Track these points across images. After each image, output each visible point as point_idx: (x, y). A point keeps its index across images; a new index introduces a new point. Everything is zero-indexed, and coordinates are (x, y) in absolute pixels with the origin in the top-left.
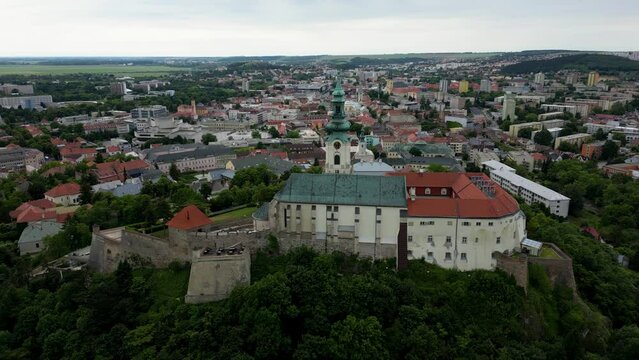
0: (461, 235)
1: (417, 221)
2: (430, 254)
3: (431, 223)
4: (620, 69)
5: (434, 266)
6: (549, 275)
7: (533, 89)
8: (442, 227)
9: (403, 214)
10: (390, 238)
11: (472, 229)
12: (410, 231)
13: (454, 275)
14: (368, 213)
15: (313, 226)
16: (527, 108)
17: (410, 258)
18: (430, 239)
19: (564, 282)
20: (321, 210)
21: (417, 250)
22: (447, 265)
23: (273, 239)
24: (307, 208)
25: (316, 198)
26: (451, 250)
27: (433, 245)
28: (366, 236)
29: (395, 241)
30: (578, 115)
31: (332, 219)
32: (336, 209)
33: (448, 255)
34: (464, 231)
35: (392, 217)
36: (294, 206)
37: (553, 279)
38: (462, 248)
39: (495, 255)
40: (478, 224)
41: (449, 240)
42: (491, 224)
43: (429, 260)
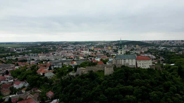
1: (138, 61)
3: (140, 61)
4: (142, 44)
5: (141, 68)
7: (125, 49)
8: (142, 62)
9: (136, 60)
10: (134, 64)
11: (146, 62)
12: (137, 63)
13: (144, 69)
14: (130, 60)
15: (122, 63)
16: (127, 52)
18: (140, 64)
19: (160, 69)
20: (123, 60)
21: (138, 66)
22: (143, 68)
23: (115, 65)
24: (120, 60)
25: (122, 58)
28: (130, 64)
30: (138, 53)
31: (125, 61)
33: (143, 66)
34: (145, 62)
35: (134, 61)
36: (118, 60)
37: (158, 69)
38: (145, 65)
39: (150, 66)
41: (143, 64)
43: (140, 67)
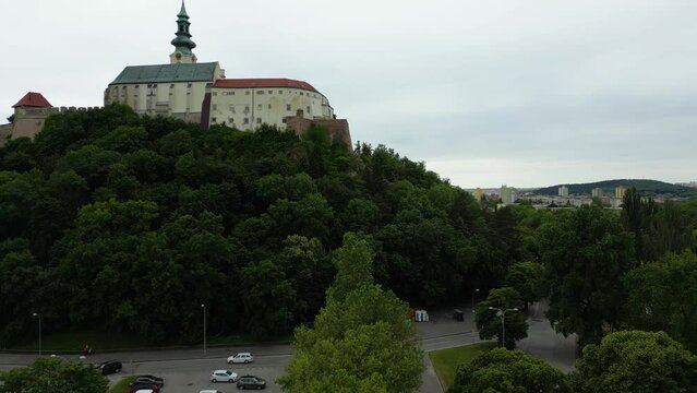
0: (256, 103)
1: (219, 91)
2: (232, 120)
3: (233, 93)
5: (234, 130)
6: (328, 134)
8: (241, 96)
9: (209, 86)
10: (198, 108)
11: (265, 96)
12: (214, 99)
14: (181, 88)
15: (135, 102)
17: (213, 123)
18: (232, 108)
19: (341, 138)
20: (144, 89)
21: (220, 116)
22: (242, 128)
24: (131, 88)
25: (141, 80)
26: (249, 116)
27: (234, 112)
28: (179, 108)
29: (200, 110)
31: (152, 94)
32: (155, 86)
33: (246, 121)
34: (259, 99)
35: (199, 89)
36: (121, 87)
37: (331, 136)
38: (257, 115)
39: (285, 119)
40: (270, 92)
41: (247, 108)
42: (281, 92)
43: (229, 125)
